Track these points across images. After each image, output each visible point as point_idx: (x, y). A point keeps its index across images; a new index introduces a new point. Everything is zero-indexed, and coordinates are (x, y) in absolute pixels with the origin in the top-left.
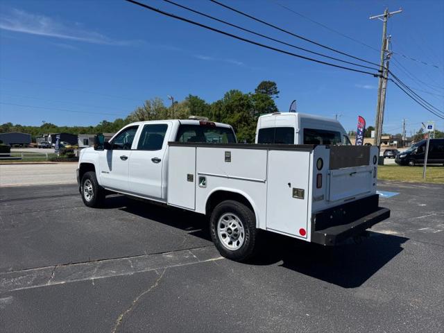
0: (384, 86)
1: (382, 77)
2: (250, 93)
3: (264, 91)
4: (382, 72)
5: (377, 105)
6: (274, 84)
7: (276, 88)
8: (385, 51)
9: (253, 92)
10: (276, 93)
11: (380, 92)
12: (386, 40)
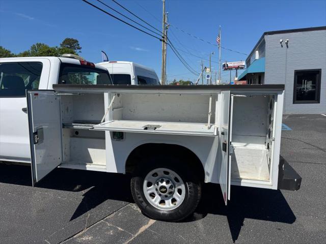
0: (165, 49)
1: (164, 41)
2: (57, 47)
3: (69, 46)
4: (164, 38)
5: (162, 61)
6: (77, 41)
7: (78, 45)
8: (165, 23)
9: (59, 46)
10: (80, 48)
11: (164, 52)
12: (165, 15)
